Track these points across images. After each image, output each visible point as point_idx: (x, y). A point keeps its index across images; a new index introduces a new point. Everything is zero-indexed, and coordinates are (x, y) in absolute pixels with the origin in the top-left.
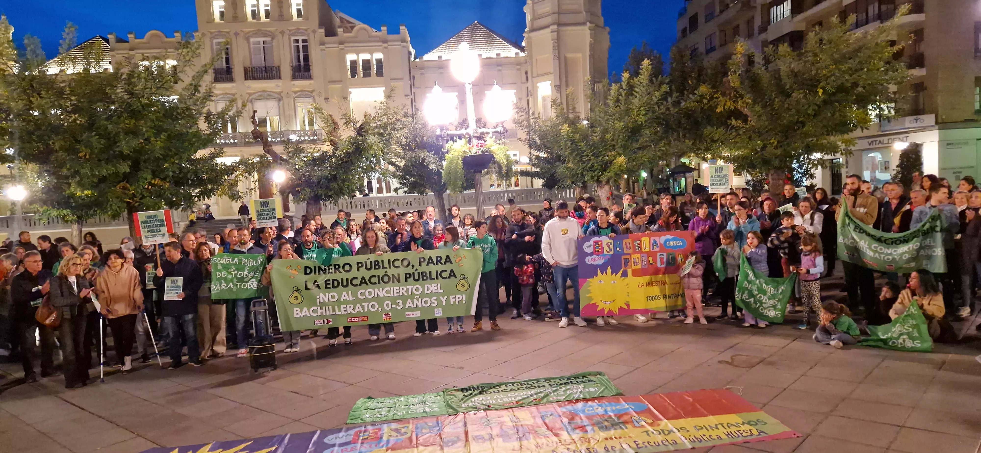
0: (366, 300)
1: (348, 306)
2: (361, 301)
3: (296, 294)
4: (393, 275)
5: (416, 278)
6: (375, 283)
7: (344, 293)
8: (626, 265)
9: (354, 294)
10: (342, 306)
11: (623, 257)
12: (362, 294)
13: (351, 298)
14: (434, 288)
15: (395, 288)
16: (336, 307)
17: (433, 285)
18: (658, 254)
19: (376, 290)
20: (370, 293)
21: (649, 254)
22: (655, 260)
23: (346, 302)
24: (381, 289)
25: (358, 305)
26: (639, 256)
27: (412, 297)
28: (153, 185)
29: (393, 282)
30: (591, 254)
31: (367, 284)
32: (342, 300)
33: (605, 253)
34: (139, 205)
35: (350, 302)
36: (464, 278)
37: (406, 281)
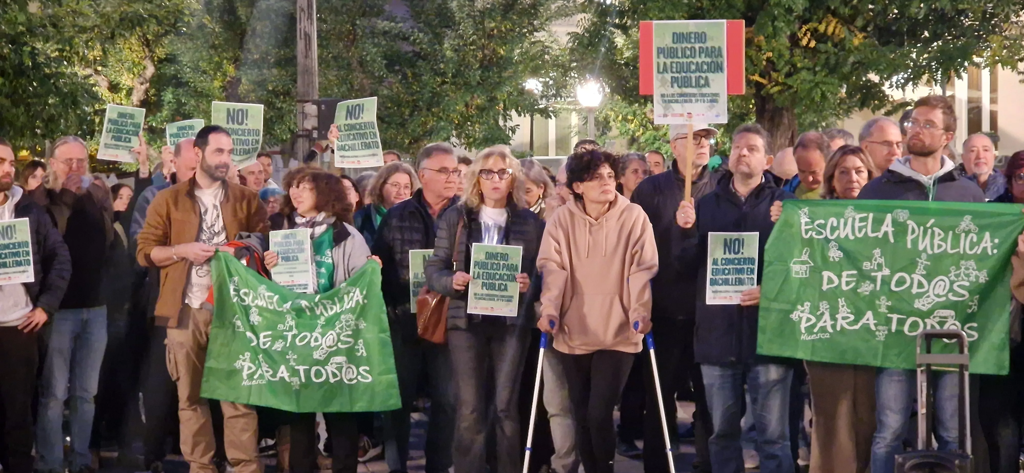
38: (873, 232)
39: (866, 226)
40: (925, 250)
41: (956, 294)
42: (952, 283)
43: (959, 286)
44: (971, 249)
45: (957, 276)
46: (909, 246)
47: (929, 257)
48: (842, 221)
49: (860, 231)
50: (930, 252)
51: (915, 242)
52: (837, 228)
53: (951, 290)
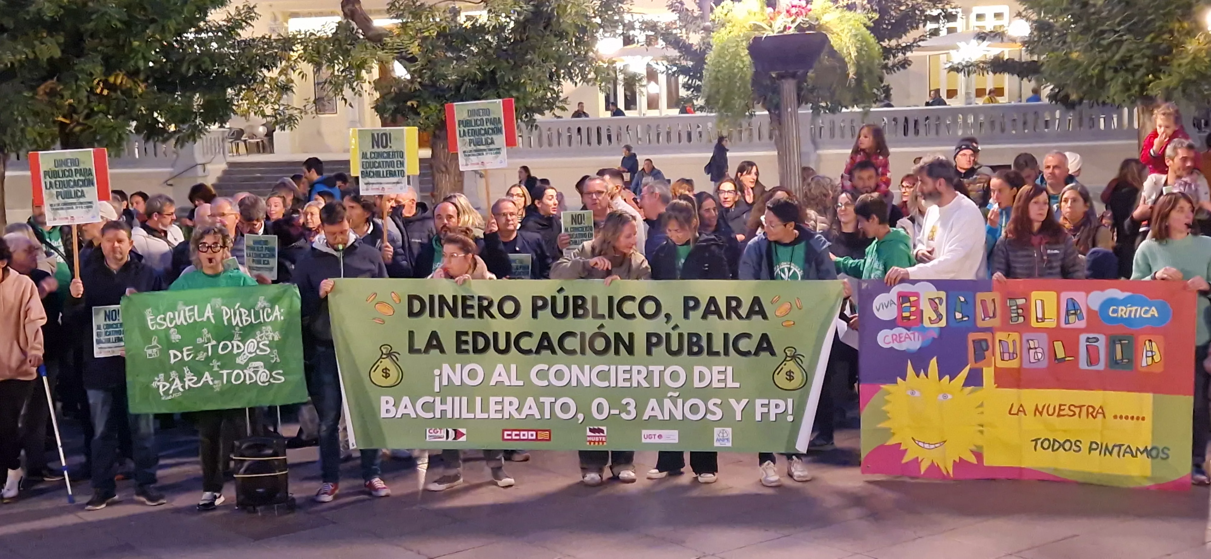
0: (549, 390)
1: (507, 400)
2: (538, 393)
3: (387, 363)
4: (617, 336)
5: (675, 347)
6: (573, 352)
7: (500, 368)
8: (980, 356)
9: (522, 374)
10: (493, 400)
11: (972, 336)
12: (541, 374)
13: (514, 382)
14: (716, 377)
15: (621, 368)
16: (478, 400)
17: (716, 369)
18: (1083, 337)
19: (574, 368)
20: (559, 375)
21: (1054, 334)
22: (1071, 349)
23: (501, 389)
24: (587, 368)
25: (530, 401)
26: (1015, 336)
27: (661, 392)
28: (112, 87)
29: (617, 352)
30: (891, 324)
31: (554, 352)
32: (492, 383)
33: (926, 323)
34: (82, 131)
35: (511, 390)
36: (793, 357)
37: (649, 352)
38: (199, 317)
39: (194, 315)
40: (237, 325)
41: (262, 350)
42: (258, 343)
43: (263, 345)
44: (268, 317)
45: (261, 337)
46: (226, 323)
47: (241, 329)
48: (177, 314)
49: (190, 318)
50: (241, 325)
51: (229, 320)
52: (174, 318)
53: (258, 348)
